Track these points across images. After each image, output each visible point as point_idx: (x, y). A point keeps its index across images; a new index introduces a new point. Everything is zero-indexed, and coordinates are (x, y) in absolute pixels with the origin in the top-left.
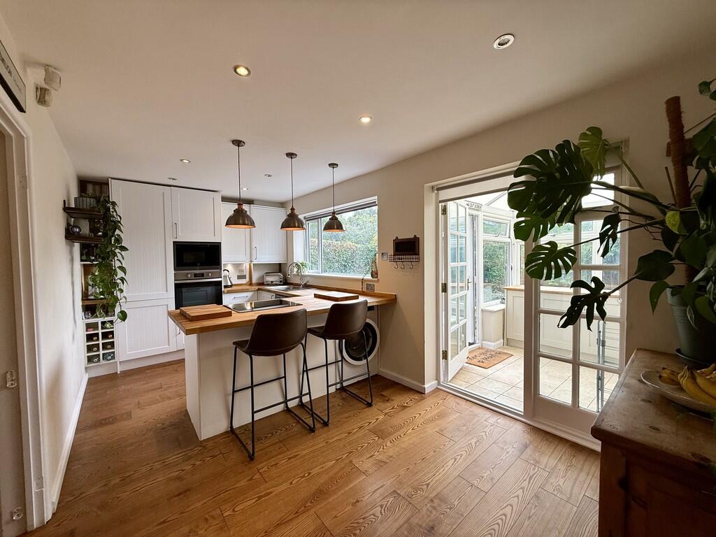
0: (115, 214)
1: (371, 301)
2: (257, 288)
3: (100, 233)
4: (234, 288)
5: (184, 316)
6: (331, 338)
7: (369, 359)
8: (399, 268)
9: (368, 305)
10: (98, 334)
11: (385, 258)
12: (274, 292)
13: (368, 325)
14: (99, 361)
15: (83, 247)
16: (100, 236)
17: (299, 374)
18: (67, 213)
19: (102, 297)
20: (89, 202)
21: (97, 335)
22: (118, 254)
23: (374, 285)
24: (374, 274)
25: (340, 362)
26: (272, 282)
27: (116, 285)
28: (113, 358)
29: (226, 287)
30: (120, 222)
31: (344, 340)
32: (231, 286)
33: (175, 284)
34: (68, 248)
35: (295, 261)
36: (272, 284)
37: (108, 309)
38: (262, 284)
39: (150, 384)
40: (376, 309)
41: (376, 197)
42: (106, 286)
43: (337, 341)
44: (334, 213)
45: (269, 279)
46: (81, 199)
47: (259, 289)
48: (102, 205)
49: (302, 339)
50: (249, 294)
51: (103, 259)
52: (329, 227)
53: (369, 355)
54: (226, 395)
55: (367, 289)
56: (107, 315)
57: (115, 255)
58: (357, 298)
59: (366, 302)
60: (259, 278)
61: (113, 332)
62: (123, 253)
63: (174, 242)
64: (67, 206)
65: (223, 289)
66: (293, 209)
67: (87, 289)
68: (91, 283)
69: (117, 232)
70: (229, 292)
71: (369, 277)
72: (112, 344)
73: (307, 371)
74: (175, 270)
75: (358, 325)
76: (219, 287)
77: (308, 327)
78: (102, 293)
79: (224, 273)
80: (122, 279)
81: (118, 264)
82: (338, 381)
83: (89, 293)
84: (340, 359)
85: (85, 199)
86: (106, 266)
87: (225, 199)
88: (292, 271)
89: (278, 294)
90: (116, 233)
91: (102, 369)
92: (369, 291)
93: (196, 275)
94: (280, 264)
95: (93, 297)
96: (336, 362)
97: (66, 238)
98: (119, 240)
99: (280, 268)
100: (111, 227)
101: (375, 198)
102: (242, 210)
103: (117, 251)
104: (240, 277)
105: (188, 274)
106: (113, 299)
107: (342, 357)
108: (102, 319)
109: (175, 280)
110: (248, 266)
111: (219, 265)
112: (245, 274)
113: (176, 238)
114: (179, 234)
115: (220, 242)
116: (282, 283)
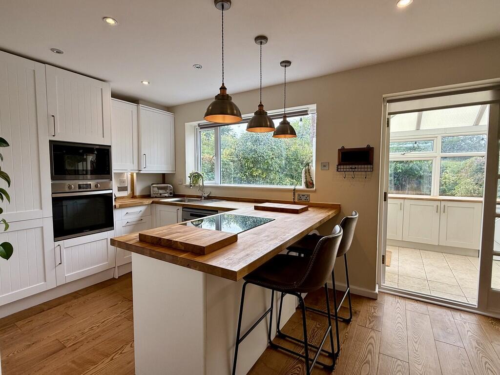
2: (150, 201)
24: (309, 184)
26: (160, 194)
33: (53, 198)
36: (161, 196)
38: (153, 196)
39: (40, 345)
47: (153, 203)
50: (141, 209)
55: (300, 199)
60: (143, 190)
63: (50, 141)
65: (114, 204)
70: (121, 207)
71: (302, 187)
74: (53, 178)
89: (187, 208)
92: (303, 202)
93: (80, 187)
94: (164, 175)
99: (163, 178)
104: (121, 189)
105: (70, 185)
109: (52, 193)
110: (129, 176)
111: (109, 174)
112: (126, 186)
113: (54, 136)
114: (58, 131)
115: (110, 146)
116: (172, 195)
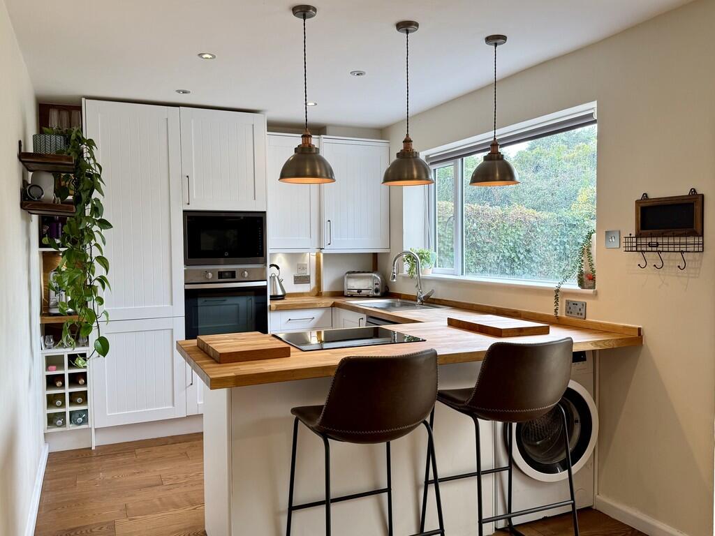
0: (92, 161)
1: (582, 341)
2: (331, 301)
3: (70, 198)
4: (288, 301)
5: (205, 351)
6: (487, 416)
7: (575, 468)
8: (650, 268)
9: (575, 349)
10: (63, 375)
11: (615, 242)
12: (364, 311)
13: (571, 395)
14: (64, 423)
15: (43, 222)
16: (69, 203)
17: (417, 488)
18: (23, 162)
19: (70, 310)
20: (54, 143)
21: (62, 377)
22: (97, 235)
23: (584, 305)
24: (587, 280)
25: (506, 473)
26: (359, 291)
27: (91, 290)
28: (85, 421)
29: (274, 298)
30: (99, 176)
31: (514, 425)
32: (282, 297)
33: (186, 291)
34: (25, 223)
35: (405, 250)
36: (359, 295)
37: (79, 332)
38: (341, 294)
39: (143, 476)
40: (590, 358)
41: (594, 104)
42: (76, 292)
43: (500, 424)
44: (494, 145)
45: (354, 284)
46: (42, 136)
47: (334, 305)
48: (73, 147)
49: (425, 414)
50: (316, 314)
51: (74, 242)
52: (482, 176)
53: (574, 462)
54: (277, 514)
55: (568, 312)
56: (78, 345)
57: (92, 236)
58: (545, 331)
59: (570, 343)
60: (335, 283)
61: (85, 373)
62: (103, 232)
63: (184, 211)
64: (22, 151)
65: (269, 303)
66: (407, 141)
67: (47, 296)
68: (54, 285)
69: (96, 194)
70: (279, 309)
71: (572, 285)
72: (84, 395)
73: (436, 481)
74: (186, 263)
75: (550, 393)
76: (260, 298)
77: (440, 388)
78: (71, 304)
79: (271, 271)
80: (102, 280)
81: (96, 253)
82: (501, 512)
83: (52, 303)
84: (505, 463)
85: (48, 137)
86: (77, 256)
87: (274, 126)
88: (400, 269)
89: (372, 317)
90: (93, 197)
91: (68, 440)
92: (573, 317)
93: (221, 275)
94: (375, 255)
95: (56, 311)
96: (497, 470)
97: (22, 206)
98: (97, 209)
99: (374, 262)
100: (86, 186)
101: (591, 107)
102: (310, 147)
103: (95, 228)
104: (300, 280)
105: (207, 272)
106: (87, 316)
107: (511, 461)
108: (70, 351)
109: (186, 284)
110: (314, 259)
111: (263, 256)
112: (308, 274)
113: (188, 204)
114: (194, 195)
115: (265, 212)
116: (379, 294)
